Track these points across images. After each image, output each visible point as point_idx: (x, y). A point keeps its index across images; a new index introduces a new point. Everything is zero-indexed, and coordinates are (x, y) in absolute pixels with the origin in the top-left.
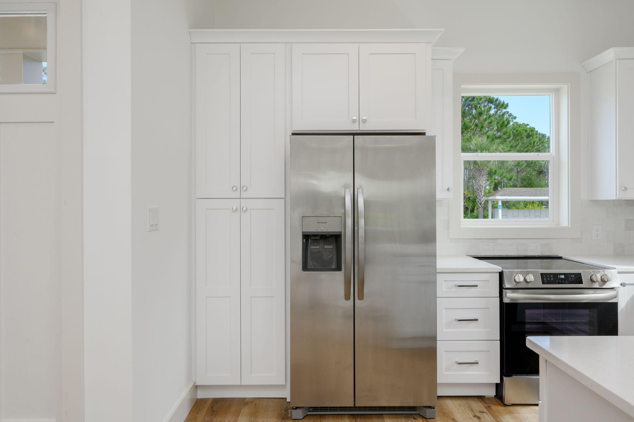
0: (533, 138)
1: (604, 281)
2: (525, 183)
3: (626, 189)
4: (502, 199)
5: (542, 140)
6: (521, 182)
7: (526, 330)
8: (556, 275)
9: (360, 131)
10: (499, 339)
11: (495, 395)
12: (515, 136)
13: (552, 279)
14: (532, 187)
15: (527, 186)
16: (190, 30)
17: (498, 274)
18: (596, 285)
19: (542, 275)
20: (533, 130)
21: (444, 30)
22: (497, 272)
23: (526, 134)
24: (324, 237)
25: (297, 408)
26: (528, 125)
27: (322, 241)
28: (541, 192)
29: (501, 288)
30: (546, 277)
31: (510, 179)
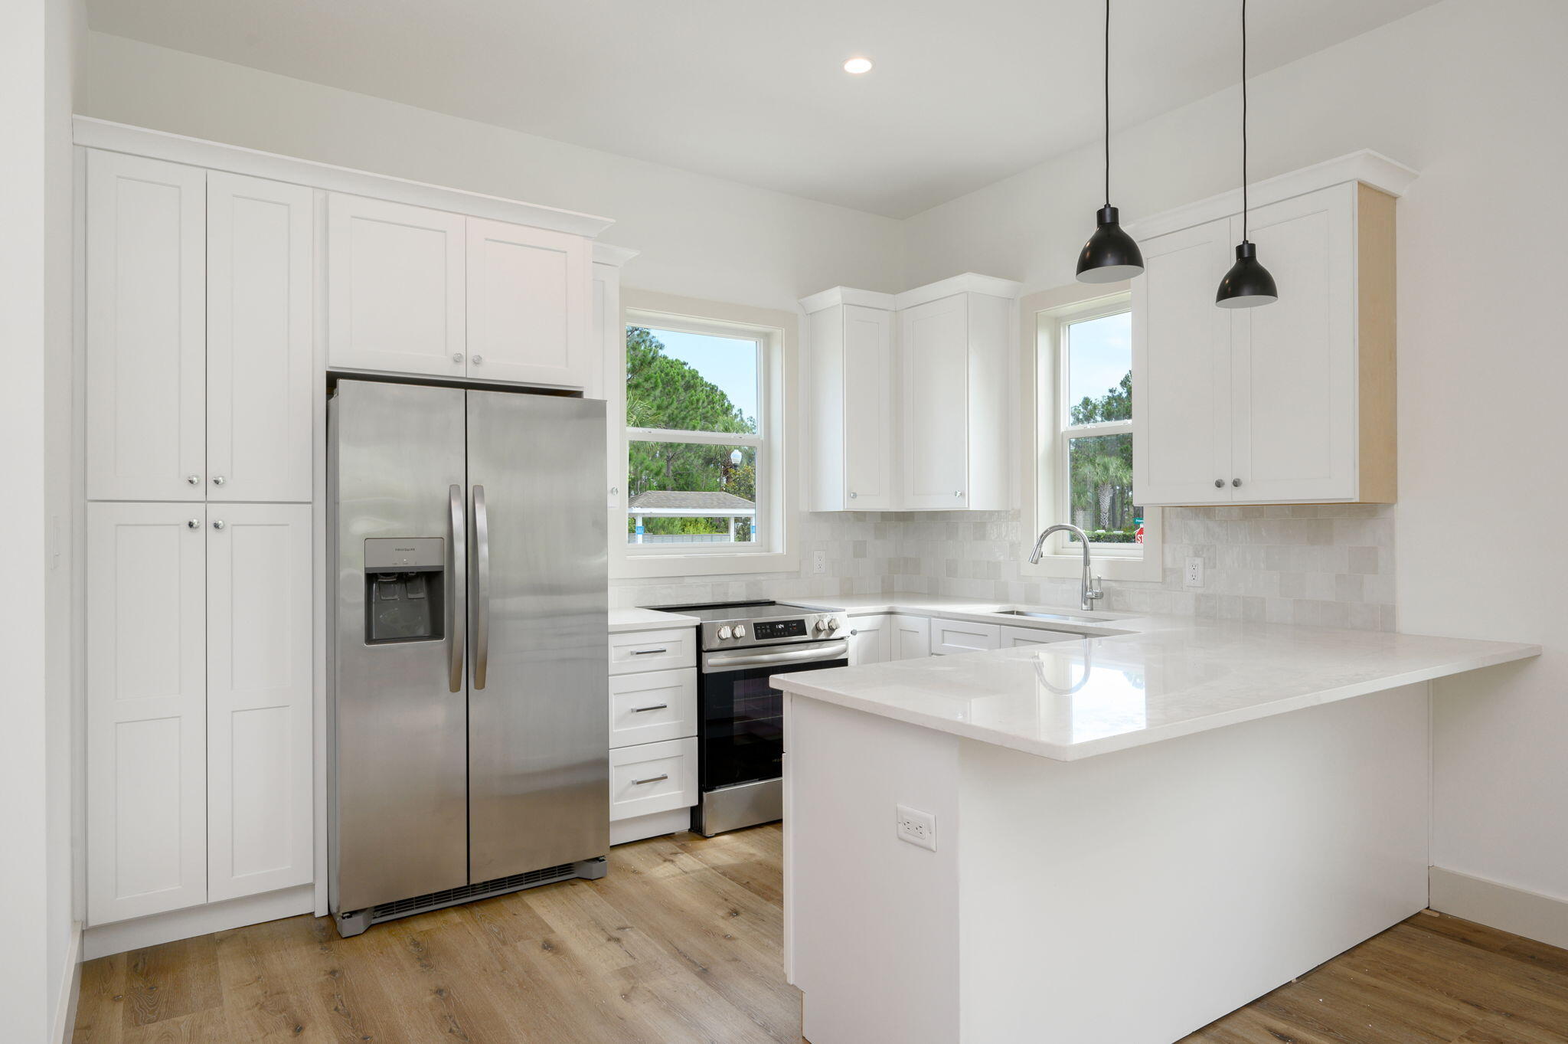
0: (695, 391)
1: (832, 630)
2: (682, 482)
3: (855, 495)
4: (644, 514)
5: (711, 397)
6: (675, 479)
7: (735, 715)
8: (773, 624)
9: (469, 379)
10: (696, 734)
11: (689, 827)
12: (666, 384)
13: (769, 631)
14: (693, 490)
15: (686, 488)
16: (75, 116)
17: (694, 630)
18: (822, 636)
19: (756, 625)
20: (694, 375)
21: (614, 221)
22: (693, 627)
23: (683, 383)
24: (403, 577)
25: (352, 914)
26: (685, 364)
27: (398, 587)
28: (712, 499)
29: (700, 652)
30: (761, 629)
31: (657, 474)
